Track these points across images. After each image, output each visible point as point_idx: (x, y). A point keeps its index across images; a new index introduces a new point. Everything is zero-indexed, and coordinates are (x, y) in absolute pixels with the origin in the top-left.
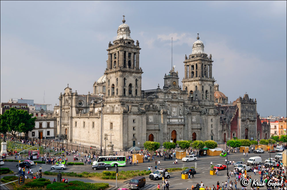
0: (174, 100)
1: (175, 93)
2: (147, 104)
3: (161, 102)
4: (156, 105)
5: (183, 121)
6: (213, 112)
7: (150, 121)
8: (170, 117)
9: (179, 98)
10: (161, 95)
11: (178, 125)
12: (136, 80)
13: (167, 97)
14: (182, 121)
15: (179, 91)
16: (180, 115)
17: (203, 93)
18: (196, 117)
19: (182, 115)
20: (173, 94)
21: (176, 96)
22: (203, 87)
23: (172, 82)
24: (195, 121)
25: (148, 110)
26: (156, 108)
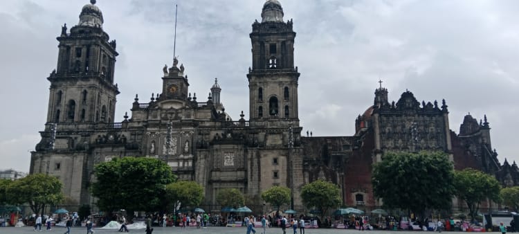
0: (168, 122)
1: (172, 108)
2: (102, 134)
3: (137, 127)
4: (124, 135)
5: (190, 164)
6: (280, 142)
8: (157, 157)
9: (183, 118)
10: (140, 114)
11: (178, 173)
12: (85, 93)
13: (150, 118)
14: (188, 164)
15: (184, 104)
16: (184, 153)
17: (260, 104)
18: (233, 156)
19: (191, 151)
20: (167, 110)
21: (173, 113)
22: (261, 90)
23: (167, 87)
24: (233, 164)
25: (102, 143)
26: (122, 140)
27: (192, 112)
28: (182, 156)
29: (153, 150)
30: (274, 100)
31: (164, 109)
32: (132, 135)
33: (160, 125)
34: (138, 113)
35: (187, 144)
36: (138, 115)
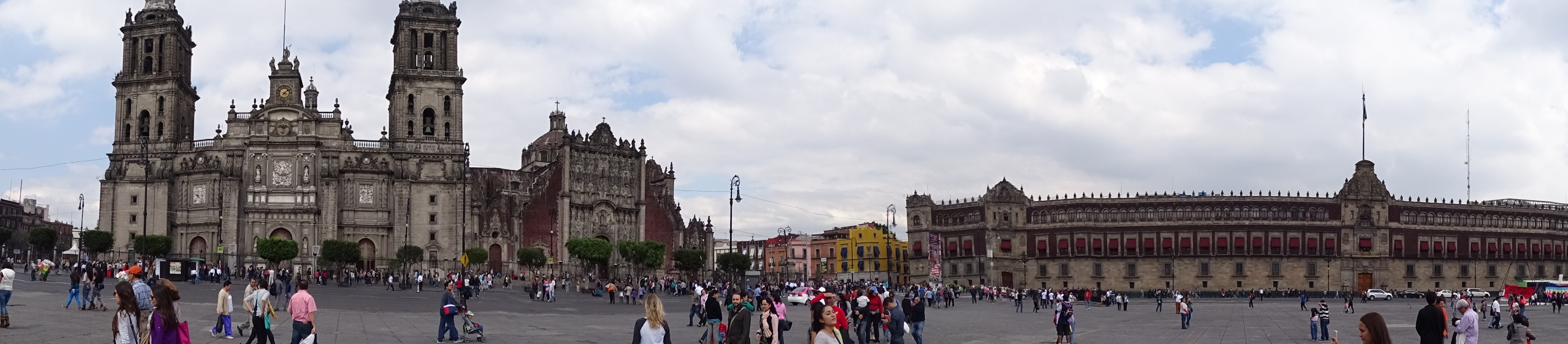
0: (279, 139)
1: (283, 119)
2: (187, 156)
3: (235, 146)
4: (217, 157)
5: (312, 199)
6: (440, 173)
7: (198, 202)
8: (264, 188)
9: (300, 135)
10: (238, 128)
11: (295, 212)
12: (162, 100)
13: (253, 133)
14: (309, 200)
15: (301, 113)
16: (302, 183)
17: (410, 118)
18: (371, 189)
19: (312, 182)
20: (276, 122)
21: (286, 126)
22: (411, 97)
23: (276, 89)
24: (371, 202)
25: (189, 170)
26: (216, 164)
27: (313, 124)
28: (299, 188)
29: (258, 177)
30: (429, 113)
31: (273, 121)
32: (228, 156)
33: (269, 145)
34: (236, 126)
35: (306, 170)
36: (236, 128)
